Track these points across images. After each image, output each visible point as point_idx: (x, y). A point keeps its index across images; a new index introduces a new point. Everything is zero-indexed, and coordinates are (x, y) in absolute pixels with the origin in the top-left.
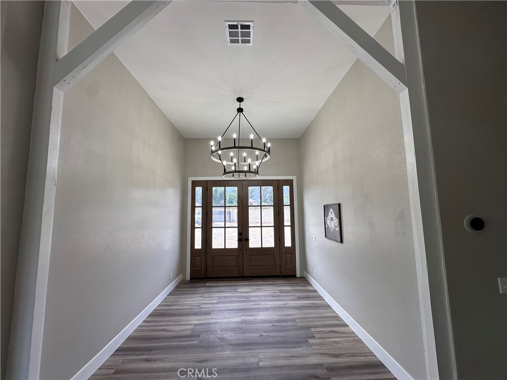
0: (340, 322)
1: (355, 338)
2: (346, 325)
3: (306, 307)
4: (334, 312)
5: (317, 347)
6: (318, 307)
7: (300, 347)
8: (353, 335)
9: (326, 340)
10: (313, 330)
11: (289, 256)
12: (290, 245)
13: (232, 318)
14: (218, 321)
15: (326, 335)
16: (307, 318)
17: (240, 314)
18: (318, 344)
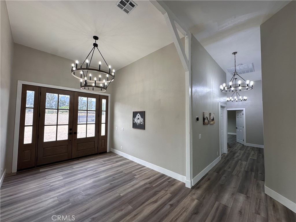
0: (141, 166)
1: (151, 170)
2: (145, 166)
3: (123, 164)
4: (136, 163)
5: (140, 178)
6: (129, 163)
7: (133, 181)
8: (149, 169)
9: (141, 174)
10: (133, 172)
11: (103, 141)
12: (104, 134)
13: (84, 183)
14: (75, 188)
15: (140, 172)
16: (127, 169)
17: (89, 179)
18: (140, 177)
